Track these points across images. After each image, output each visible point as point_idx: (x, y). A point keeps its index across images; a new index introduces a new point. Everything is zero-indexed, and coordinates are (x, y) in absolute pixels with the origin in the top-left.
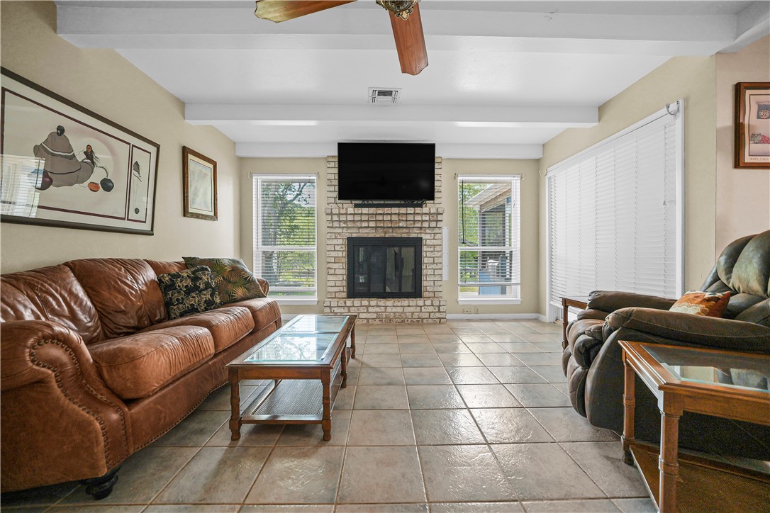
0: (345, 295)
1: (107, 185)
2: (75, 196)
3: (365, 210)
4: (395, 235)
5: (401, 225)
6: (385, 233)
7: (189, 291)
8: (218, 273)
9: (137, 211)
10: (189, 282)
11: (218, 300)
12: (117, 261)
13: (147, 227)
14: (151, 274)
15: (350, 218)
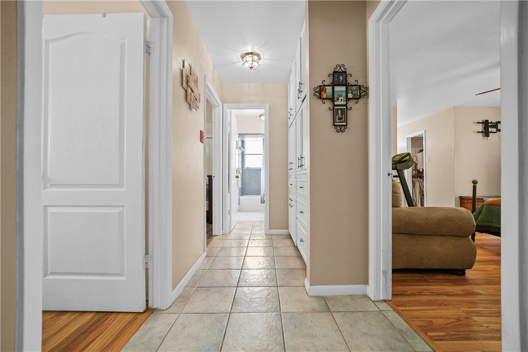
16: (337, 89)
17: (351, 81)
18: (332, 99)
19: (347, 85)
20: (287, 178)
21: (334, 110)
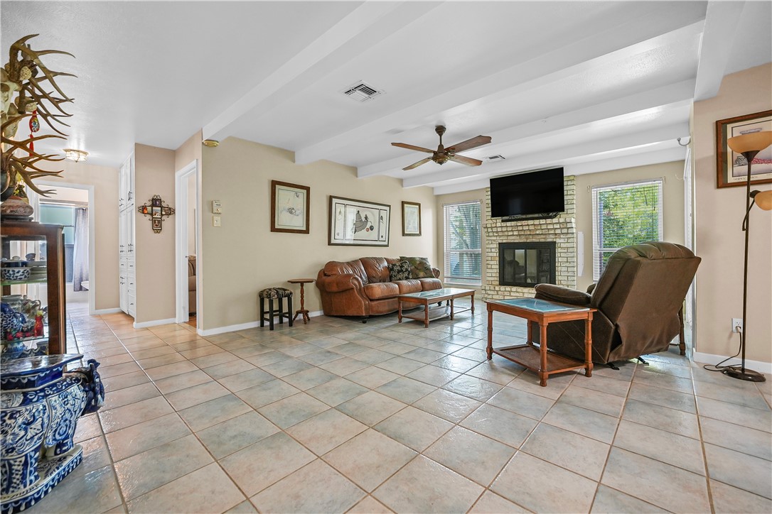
0: (498, 283)
1: (372, 228)
2: (363, 234)
3: (509, 224)
4: (534, 240)
5: (537, 232)
6: (527, 239)
7: (399, 272)
8: (413, 265)
9: (382, 237)
10: (399, 268)
11: (411, 277)
12: (374, 258)
13: (386, 243)
14: (386, 264)
15: (499, 229)
16: (154, 208)
17: (163, 204)
18: (152, 214)
19: (161, 207)
20: (118, 258)
21: (154, 221)
